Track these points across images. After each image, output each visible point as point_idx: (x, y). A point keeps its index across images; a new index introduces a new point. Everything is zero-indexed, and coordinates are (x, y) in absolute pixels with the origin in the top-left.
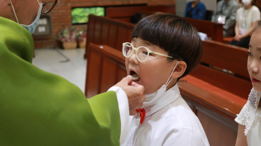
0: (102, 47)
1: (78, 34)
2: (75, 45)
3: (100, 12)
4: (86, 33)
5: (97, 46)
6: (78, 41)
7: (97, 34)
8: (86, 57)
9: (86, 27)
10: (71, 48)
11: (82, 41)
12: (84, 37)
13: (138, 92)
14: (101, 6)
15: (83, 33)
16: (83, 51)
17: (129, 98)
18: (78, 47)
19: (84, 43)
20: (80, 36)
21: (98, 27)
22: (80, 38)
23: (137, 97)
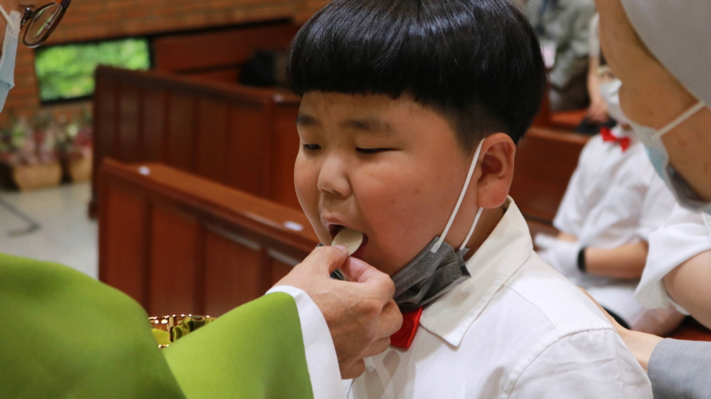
0: (144, 171)
1: (62, 137)
2: (55, 172)
3: (133, 56)
4: (89, 130)
5: (130, 168)
6: (64, 159)
7: (128, 131)
8: (95, 210)
9: (88, 108)
10: (41, 186)
11: (79, 157)
12: (84, 143)
13: (366, 301)
14: (136, 37)
15: (80, 133)
16: (82, 193)
17: (332, 323)
18: (66, 179)
19: (85, 166)
20: (69, 140)
21: (129, 106)
22: (70, 149)
23: (362, 320)
